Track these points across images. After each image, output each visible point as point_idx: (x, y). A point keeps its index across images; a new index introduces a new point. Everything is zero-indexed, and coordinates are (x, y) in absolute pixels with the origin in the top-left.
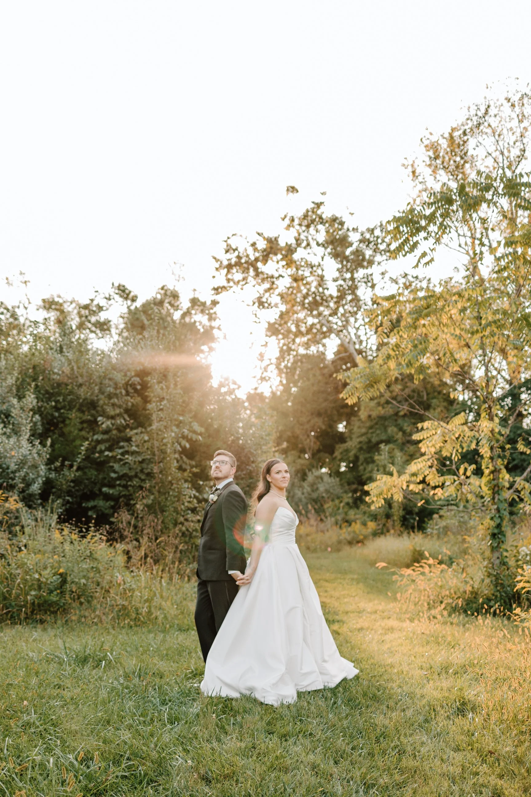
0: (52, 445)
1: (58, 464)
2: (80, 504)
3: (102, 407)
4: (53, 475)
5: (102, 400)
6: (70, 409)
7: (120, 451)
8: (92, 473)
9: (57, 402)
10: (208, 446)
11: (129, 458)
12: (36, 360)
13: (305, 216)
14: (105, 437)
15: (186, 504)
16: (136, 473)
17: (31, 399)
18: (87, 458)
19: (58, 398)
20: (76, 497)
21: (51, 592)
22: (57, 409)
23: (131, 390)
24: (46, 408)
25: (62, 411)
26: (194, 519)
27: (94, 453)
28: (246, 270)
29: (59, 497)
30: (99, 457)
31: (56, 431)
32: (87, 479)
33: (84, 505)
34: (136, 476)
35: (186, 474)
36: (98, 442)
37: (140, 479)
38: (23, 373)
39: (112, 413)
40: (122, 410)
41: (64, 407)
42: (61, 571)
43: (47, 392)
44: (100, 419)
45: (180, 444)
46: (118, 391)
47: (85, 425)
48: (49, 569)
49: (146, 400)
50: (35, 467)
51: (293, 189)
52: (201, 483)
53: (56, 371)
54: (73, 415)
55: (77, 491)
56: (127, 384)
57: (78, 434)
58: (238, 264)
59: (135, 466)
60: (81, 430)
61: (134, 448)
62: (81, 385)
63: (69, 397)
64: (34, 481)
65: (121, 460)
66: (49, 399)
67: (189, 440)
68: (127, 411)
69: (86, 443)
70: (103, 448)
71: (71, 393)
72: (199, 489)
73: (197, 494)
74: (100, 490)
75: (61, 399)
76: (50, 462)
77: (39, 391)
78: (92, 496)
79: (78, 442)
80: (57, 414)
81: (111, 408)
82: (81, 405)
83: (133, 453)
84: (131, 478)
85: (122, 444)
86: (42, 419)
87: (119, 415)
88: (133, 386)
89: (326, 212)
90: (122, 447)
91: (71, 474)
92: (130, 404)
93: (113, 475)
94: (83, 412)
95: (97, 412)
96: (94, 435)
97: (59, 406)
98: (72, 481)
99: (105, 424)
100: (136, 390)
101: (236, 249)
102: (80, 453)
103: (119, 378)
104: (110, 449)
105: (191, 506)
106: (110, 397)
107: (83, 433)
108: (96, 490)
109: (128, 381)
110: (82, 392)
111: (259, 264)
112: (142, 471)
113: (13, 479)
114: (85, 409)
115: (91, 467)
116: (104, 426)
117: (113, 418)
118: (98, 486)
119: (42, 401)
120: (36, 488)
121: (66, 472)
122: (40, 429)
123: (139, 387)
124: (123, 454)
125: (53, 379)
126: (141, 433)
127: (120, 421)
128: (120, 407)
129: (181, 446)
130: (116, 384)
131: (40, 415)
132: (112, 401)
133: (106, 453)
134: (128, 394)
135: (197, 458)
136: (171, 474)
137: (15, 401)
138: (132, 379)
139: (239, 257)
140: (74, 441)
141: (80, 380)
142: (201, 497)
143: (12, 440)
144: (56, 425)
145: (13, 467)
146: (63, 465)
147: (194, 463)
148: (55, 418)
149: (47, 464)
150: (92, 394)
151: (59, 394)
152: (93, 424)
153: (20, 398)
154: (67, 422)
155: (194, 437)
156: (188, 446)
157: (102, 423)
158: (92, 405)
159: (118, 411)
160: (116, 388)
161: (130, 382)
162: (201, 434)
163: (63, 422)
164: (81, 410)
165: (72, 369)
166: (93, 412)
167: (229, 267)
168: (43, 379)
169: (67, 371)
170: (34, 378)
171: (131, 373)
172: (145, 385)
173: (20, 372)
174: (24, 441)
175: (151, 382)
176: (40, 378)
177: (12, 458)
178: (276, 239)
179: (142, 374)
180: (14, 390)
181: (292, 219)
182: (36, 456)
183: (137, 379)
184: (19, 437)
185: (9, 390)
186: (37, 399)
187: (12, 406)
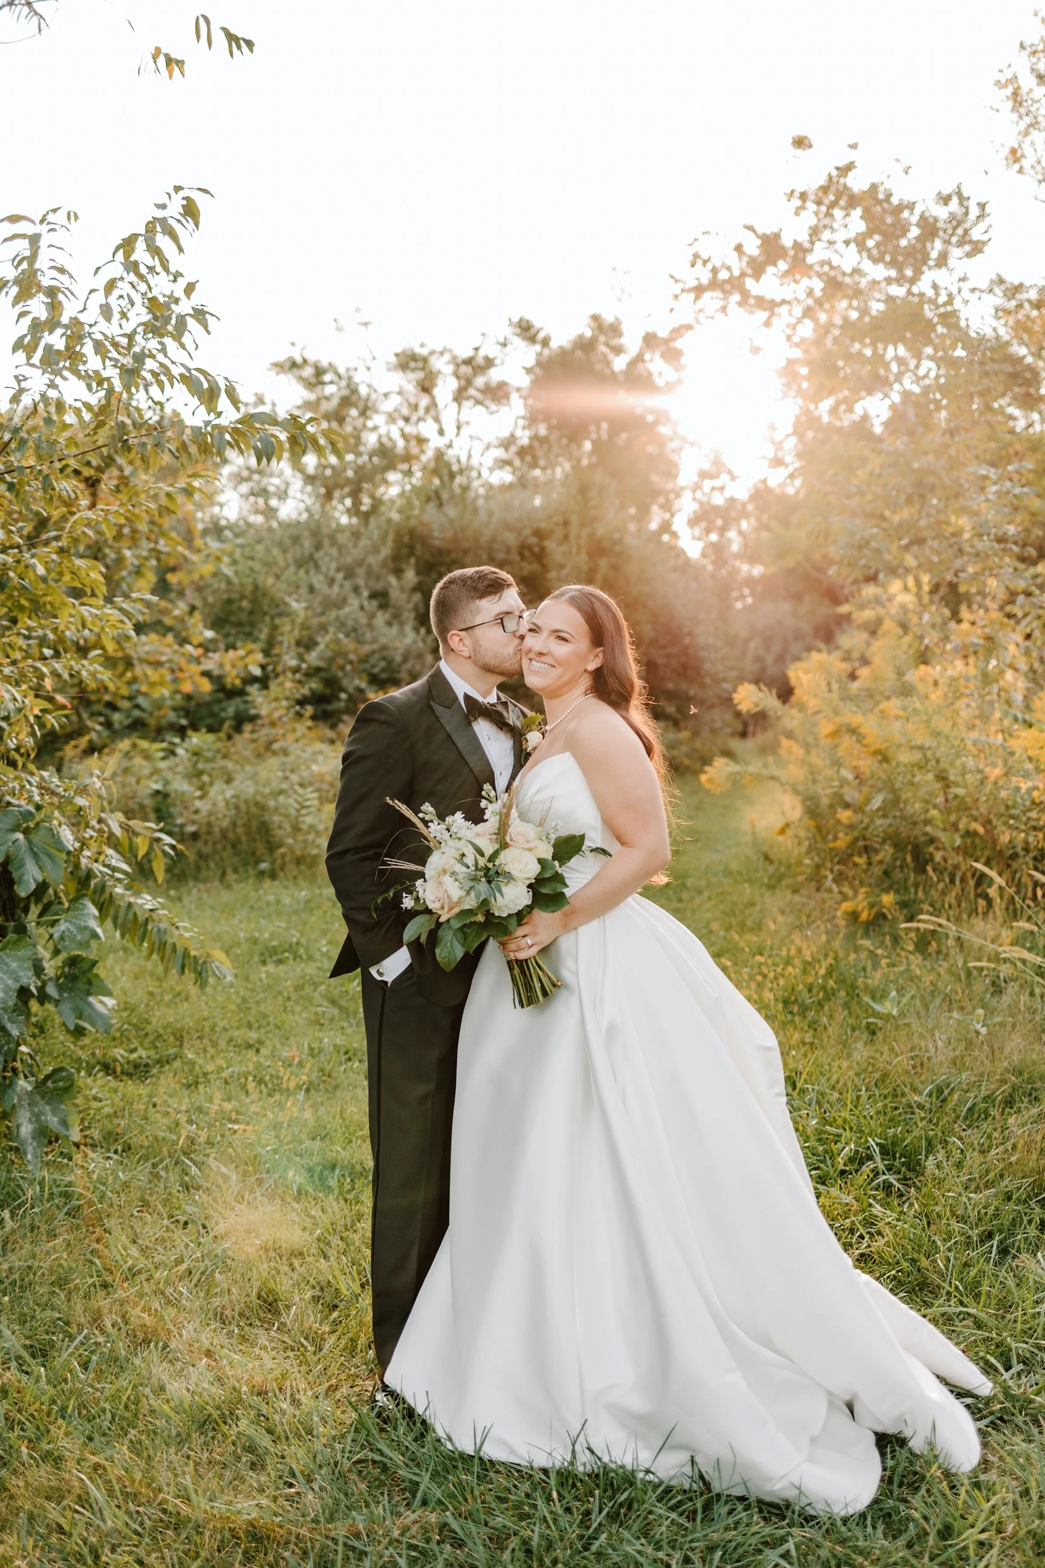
12: (413, 522)
13: (825, 189)
23: (527, 553)
28: (727, 294)
38: (398, 540)
49: (545, 568)
51: (800, 142)
58: (714, 284)
88: (529, 548)
89: (857, 182)
101: (709, 260)
103: (511, 539)
111: (749, 283)
113: (399, 672)
123: (536, 550)
134: (523, 557)
137: (393, 580)
139: (715, 271)
143: (395, 629)
145: (398, 659)
153: (398, 572)
165: (455, 532)
167: (699, 290)
169: (449, 534)
170: (411, 548)
171: (527, 532)
172: (543, 549)
173: (395, 541)
174: (408, 629)
175: (551, 545)
176: (418, 547)
177: (396, 649)
178: (777, 236)
179: (538, 533)
180: (391, 565)
181: (803, 196)
182: (421, 645)
183: (533, 540)
184: (402, 624)
185: (384, 564)
186: (418, 573)
187: (390, 585)
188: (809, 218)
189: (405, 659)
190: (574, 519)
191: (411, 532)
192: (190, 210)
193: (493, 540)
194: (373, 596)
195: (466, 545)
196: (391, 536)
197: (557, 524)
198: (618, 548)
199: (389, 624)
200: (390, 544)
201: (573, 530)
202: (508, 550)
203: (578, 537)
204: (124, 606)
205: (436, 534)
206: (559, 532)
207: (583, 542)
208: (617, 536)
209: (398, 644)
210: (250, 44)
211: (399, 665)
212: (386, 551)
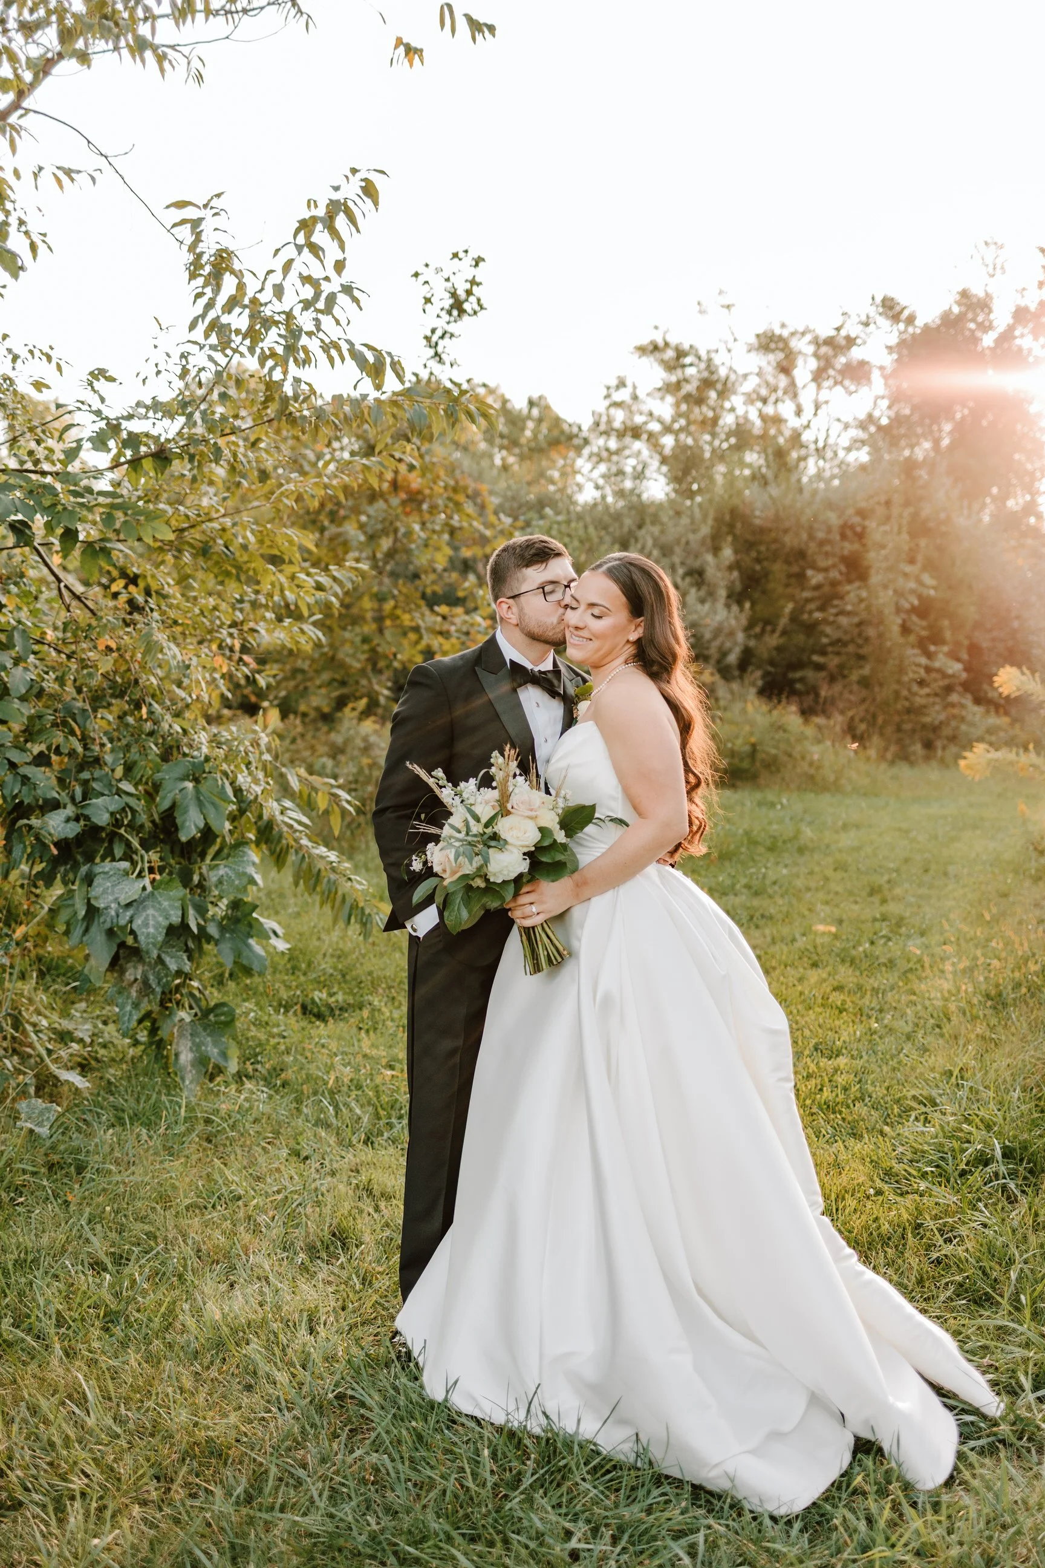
0: (752, 607)
1: (758, 630)
2: (784, 675)
3: (812, 557)
4: (752, 643)
5: (813, 548)
6: (774, 561)
7: (833, 611)
8: (800, 638)
10: (945, 603)
11: (844, 621)
12: (736, 501)
14: (816, 594)
15: (912, 675)
16: (853, 637)
17: (728, 553)
18: (794, 618)
20: (780, 667)
22: (758, 560)
23: (849, 533)
24: (745, 562)
25: (765, 563)
27: (801, 615)
29: (759, 667)
30: (808, 619)
31: (757, 590)
32: (794, 646)
33: (789, 676)
34: (852, 641)
35: (912, 638)
36: (808, 601)
37: (857, 644)
38: (718, 520)
39: (825, 564)
40: (836, 560)
41: (766, 559)
43: (746, 541)
44: (809, 571)
46: (832, 537)
47: (792, 580)
49: (866, 547)
50: (731, 634)
52: (933, 648)
54: (779, 567)
55: (782, 659)
56: (844, 526)
57: (783, 592)
59: (851, 630)
60: (787, 585)
61: (849, 608)
62: (786, 531)
63: (774, 547)
64: (730, 651)
65: (833, 622)
66: (750, 550)
67: (920, 597)
68: (844, 560)
69: (790, 606)
70: (813, 608)
71: (775, 541)
72: (929, 656)
73: (927, 662)
74: (809, 658)
75: (763, 548)
76: (748, 629)
77: (738, 542)
78: (799, 665)
79: (782, 602)
80: (758, 567)
81: (823, 558)
82: (788, 555)
83: (848, 614)
84: (845, 644)
85: (836, 602)
86: (741, 575)
87: (834, 566)
88: (852, 527)
90: (836, 606)
91: (773, 640)
92: (847, 551)
93: (825, 640)
94: (789, 564)
95: (807, 563)
96: (802, 592)
97: (761, 557)
98: (775, 649)
99: (815, 578)
100: (854, 534)
102: (785, 615)
103: (833, 518)
104: (822, 608)
105: (916, 676)
106: (822, 543)
107: (789, 590)
108: (805, 658)
109: (846, 522)
110: (788, 540)
112: (860, 635)
113: (708, 648)
114: (791, 560)
115: (798, 632)
116: (814, 582)
117: (826, 570)
118: (807, 654)
119: (742, 553)
120: (732, 658)
121: (768, 638)
122: (738, 587)
123: (858, 529)
124: (837, 615)
125: (755, 525)
126: (859, 588)
127: (834, 574)
128: (834, 555)
129: (908, 603)
130: (829, 527)
131: (739, 571)
132: (824, 549)
133: (817, 614)
134: (843, 536)
135: (930, 617)
136: (892, 638)
137: (709, 558)
138: (850, 520)
140: (777, 600)
142: (931, 666)
143: (707, 606)
144: (758, 581)
145: (708, 636)
146: (763, 631)
147: (924, 623)
148: (757, 572)
149: (745, 631)
150: (800, 541)
151: (761, 543)
152: (801, 577)
153: (716, 550)
154: (771, 576)
155: (926, 591)
156: (916, 602)
158: (801, 554)
159: (830, 562)
161: (848, 524)
162: (934, 588)
163: (766, 576)
164: (788, 562)
165: (777, 511)
166: (802, 563)
168: (742, 526)
169: (771, 513)
170: (731, 526)
171: (850, 511)
172: (864, 528)
173: (716, 520)
174: (720, 605)
175: (871, 524)
176: (739, 525)
177: (706, 626)
179: (862, 513)
180: (709, 541)
182: (733, 622)
183: (856, 520)
184: (715, 600)
185: (703, 542)
186: (736, 552)
187: (707, 562)
189: (715, 637)
190: (897, 499)
191: (733, 512)
192: (369, 190)
193: (815, 516)
194: (690, 573)
195: (787, 524)
196: (711, 515)
197: (878, 503)
198: (943, 528)
199: (702, 601)
200: (710, 522)
201: (895, 511)
202: (829, 530)
203: (901, 516)
204: (335, 574)
205: (757, 513)
206: (881, 511)
207: (904, 522)
208: (943, 516)
209: (708, 621)
210: (491, 29)
211: (709, 642)
212: (705, 530)
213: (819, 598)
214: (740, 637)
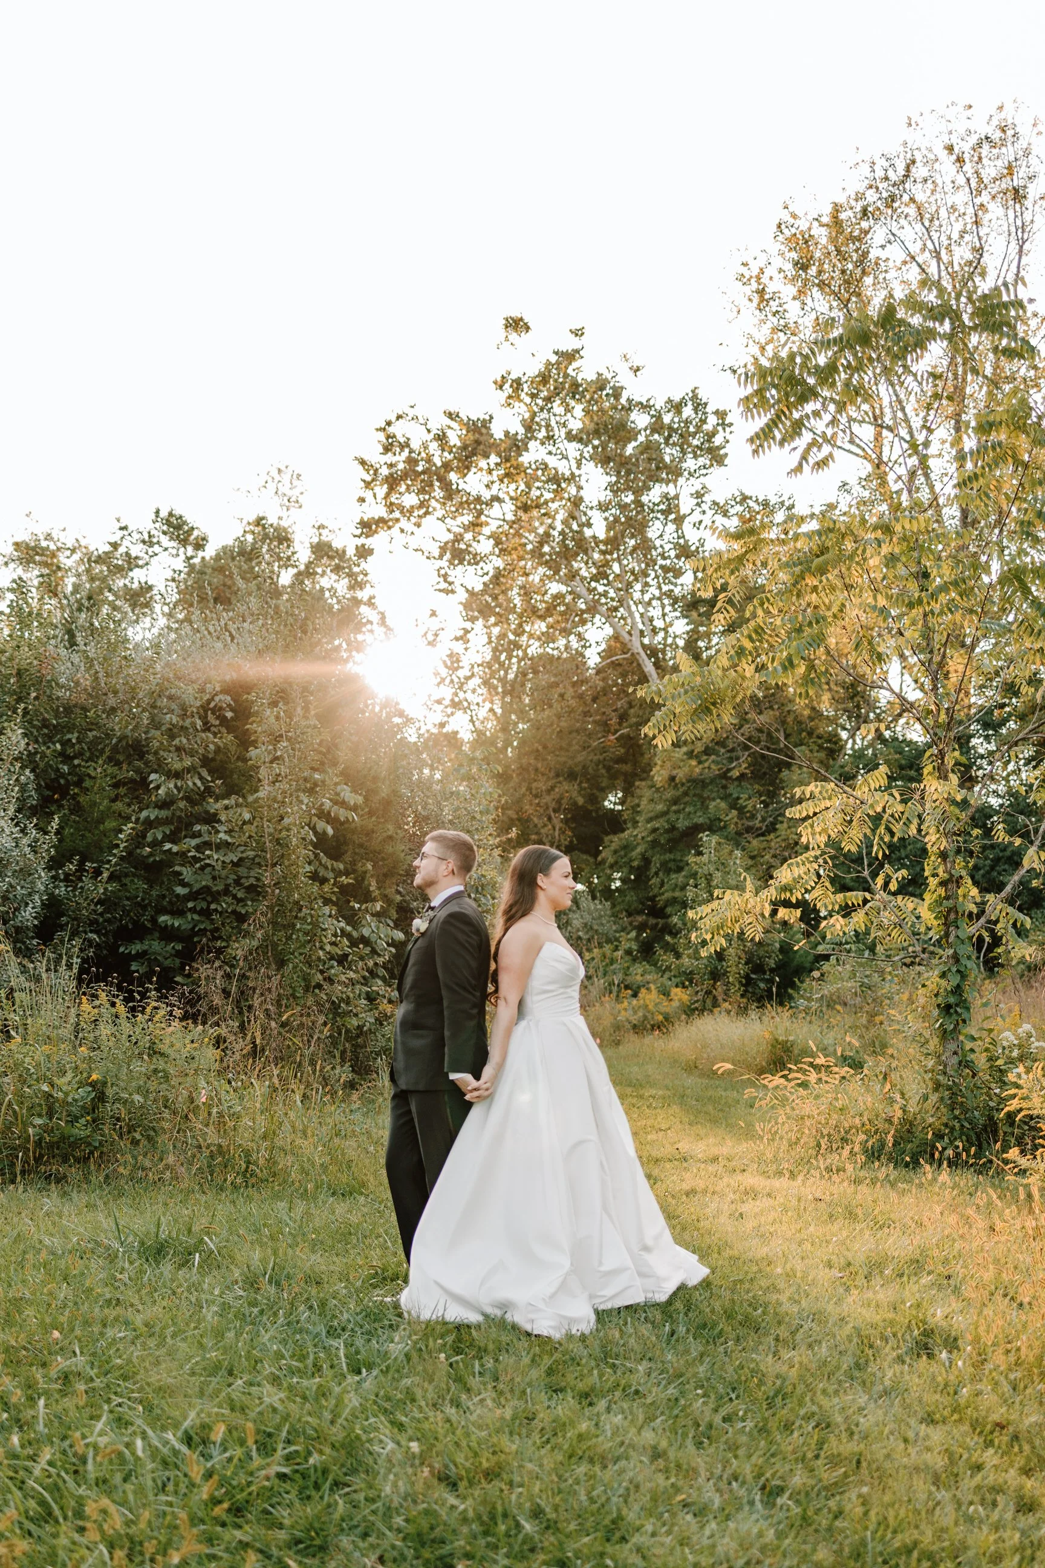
0: (61, 831)
1: (71, 867)
2: (113, 949)
3: (156, 753)
4: (61, 891)
5: (157, 738)
6: (93, 758)
7: (194, 842)
8: (138, 886)
9: (66, 743)
10: (369, 833)
11: (214, 857)
13: (544, 378)
14: (164, 814)
15: (328, 948)
16: (227, 886)
17: (15, 738)
18: (130, 856)
19: (69, 736)
20: (104, 935)
21: (73, 1120)
23: (213, 720)
24: (44, 755)
25: (76, 762)
26: (343, 978)
27: (140, 845)
28: (425, 489)
29: (74, 933)
30: (151, 854)
31: (64, 802)
32: (128, 899)
33: (121, 949)
34: (226, 892)
35: (326, 888)
36: (149, 824)
37: (235, 897)
39: (177, 766)
40: (196, 760)
41: (80, 754)
42: (94, 1077)
43: (45, 724)
44: (153, 776)
45: (314, 829)
46: (187, 723)
47: (122, 791)
48: (69, 1075)
49: (245, 742)
50: (25, 873)
51: (516, 325)
52: (357, 906)
53: (62, 680)
54: (98, 769)
55: (108, 921)
56: (205, 708)
57: (109, 808)
58: (410, 472)
59: (224, 873)
60: (114, 800)
61: (222, 836)
62: (112, 711)
63: (90, 735)
64: (23, 901)
65: (196, 859)
66: (50, 738)
67: (333, 821)
68: (206, 762)
69: (127, 827)
70: (160, 837)
71: (94, 725)
72: (352, 918)
73: (349, 928)
74: (154, 920)
75: (73, 737)
76: (54, 864)
77: (30, 722)
78: (138, 932)
79: (111, 825)
80: (65, 768)
81: (174, 755)
82: (115, 749)
83: (220, 846)
84: (216, 897)
85: (197, 828)
86: (37, 776)
87: (191, 770)
88: (218, 711)
89: (586, 371)
90: (199, 835)
91: (98, 889)
92: (212, 747)
93: (180, 890)
94: (118, 764)
95: (146, 764)
96: (141, 810)
97: (70, 751)
98: (100, 902)
99: (163, 787)
100: (223, 720)
101: (406, 445)
102: (117, 846)
103: (190, 695)
104: (173, 838)
105: (336, 951)
106: (171, 733)
107: (119, 806)
108: (145, 919)
109: (209, 702)
110: (117, 725)
111: (453, 476)
112: (237, 882)
114: (121, 758)
115: (134, 875)
116: (161, 792)
117: (177, 775)
118: (150, 912)
119: (37, 742)
120: (28, 915)
121: (87, 882)
122: (33, 797)
123: (229, 715)
124: (198, 848)
125: (58, 698)
126: (237, 805)
127: (193, 782)
128: (192, 753)
129: (316, 833)
130: (184, 708)
131: (33, 771)
132: (176, 742)
133: (167, 846)
134: (207, 727)
135: (348, 858)
136: (298, 887)
138: (217, 699)
139: (411, 461)
140: (101, 821)
141: (112, 701)
142: (355, 934)
144: (64, 792)
146: (81, 869)
147: (341, 866)
148: (63, 775)
149: (49, 868)
150: (136, 727)
151: (70, 728)
152: (139, 788)
154: (87, 783)
155: (343, 814)
156: (330, 831)
157: (158, 787)
158: (137, 749)
159: (188, 762)
160: (184, 716)
161: (212, 705)
162: (355, 808)
163: (79, 783)
164: (111, 760)
165: (95, 678)
166: (137, 763)
167: (393, 480)
168: (36, 698)
169: (84, 683)
170: (19, 696)
171: (215, 686)
172: (242, 711)
178: (486, 424)
179: (236, 689)
181: (517, 384)
182: (28, 851)
183: (226, 699)
186: (28, 738)
188: (521, 409)
193: (161, 688)
213: (167, 821)
214: (42, 878)
